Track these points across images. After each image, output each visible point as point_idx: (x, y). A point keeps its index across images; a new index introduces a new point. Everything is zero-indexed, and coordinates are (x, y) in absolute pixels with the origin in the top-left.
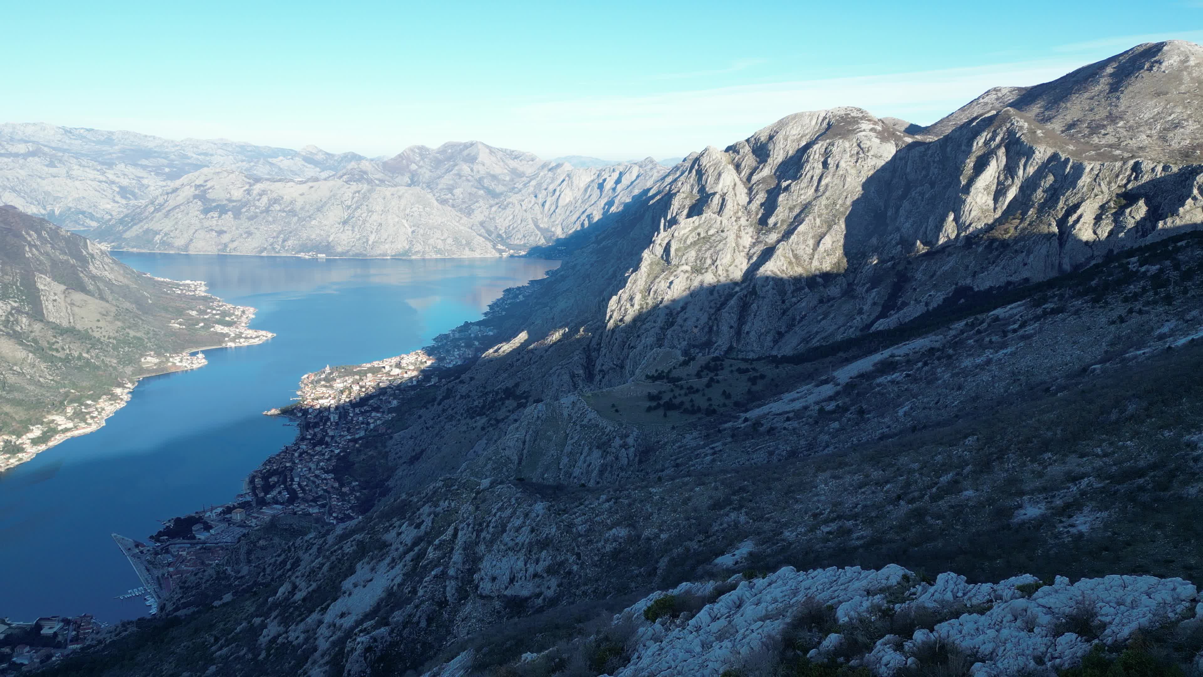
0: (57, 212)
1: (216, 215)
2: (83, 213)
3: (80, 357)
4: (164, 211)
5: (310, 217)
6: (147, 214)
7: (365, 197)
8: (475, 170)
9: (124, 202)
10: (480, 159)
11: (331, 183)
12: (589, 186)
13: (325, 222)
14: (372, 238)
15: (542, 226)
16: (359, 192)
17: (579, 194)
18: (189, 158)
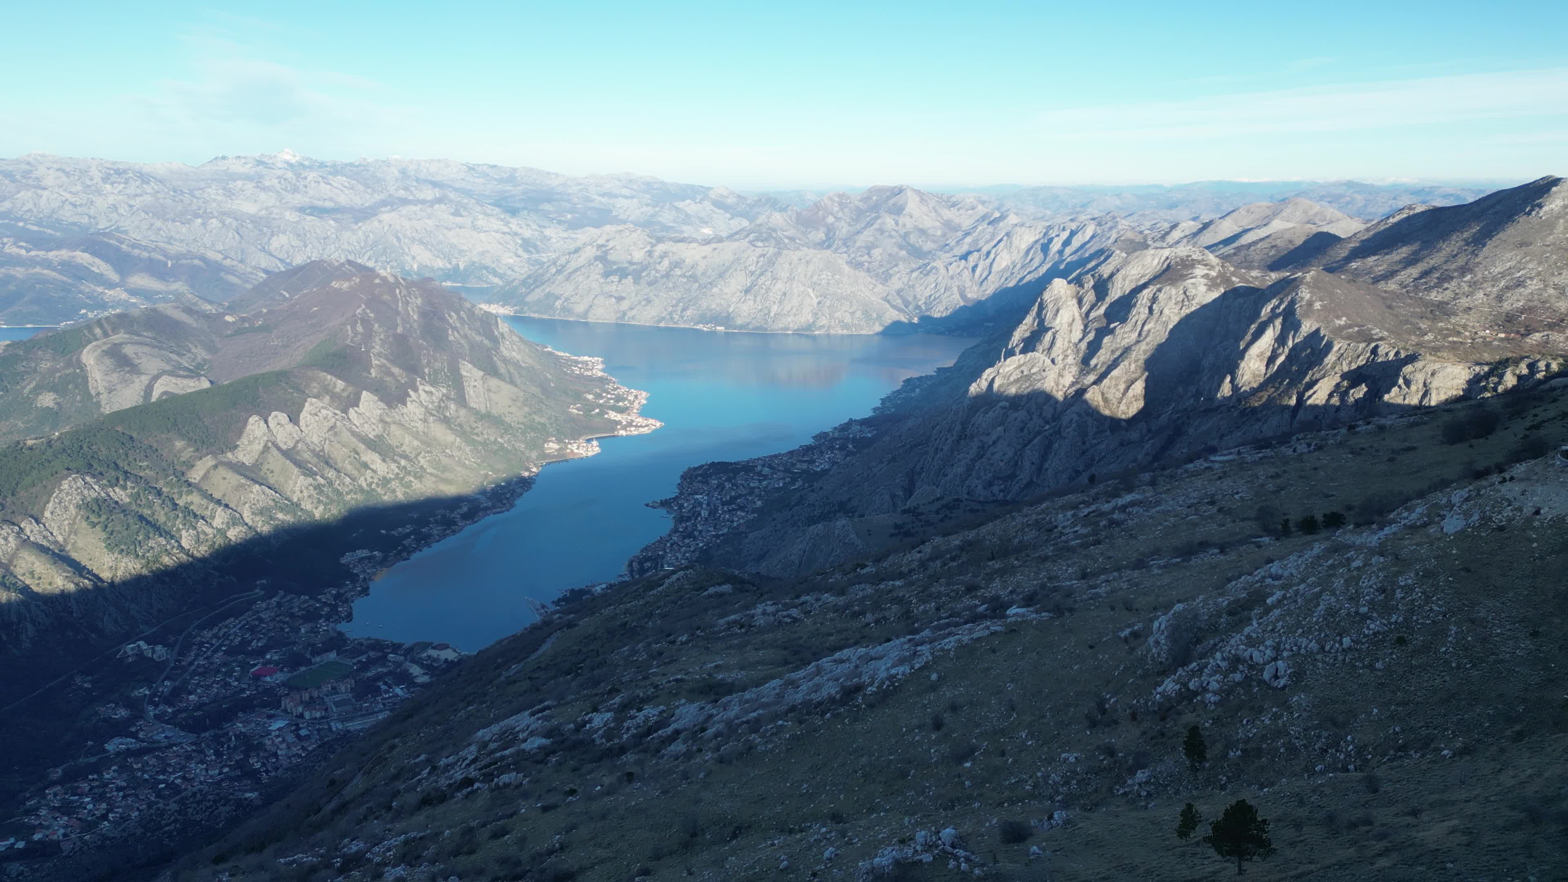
0: (462, 267)
1: (616, 279)
2: (487, 268)
3: (496, 442)
4: (565, 273)
5: (711, 283)
6: (548, 275)
7: (771, 263)
8: (900, 222)
9: (526, 256)
10: (907, 210)
11: (735, 245)
12: (1032, 248)
13: (726, 291)
14: (775, 309)
15: (969, 295)
16: (764, 256)
17: (1017, 257)
18: (592, 201)
